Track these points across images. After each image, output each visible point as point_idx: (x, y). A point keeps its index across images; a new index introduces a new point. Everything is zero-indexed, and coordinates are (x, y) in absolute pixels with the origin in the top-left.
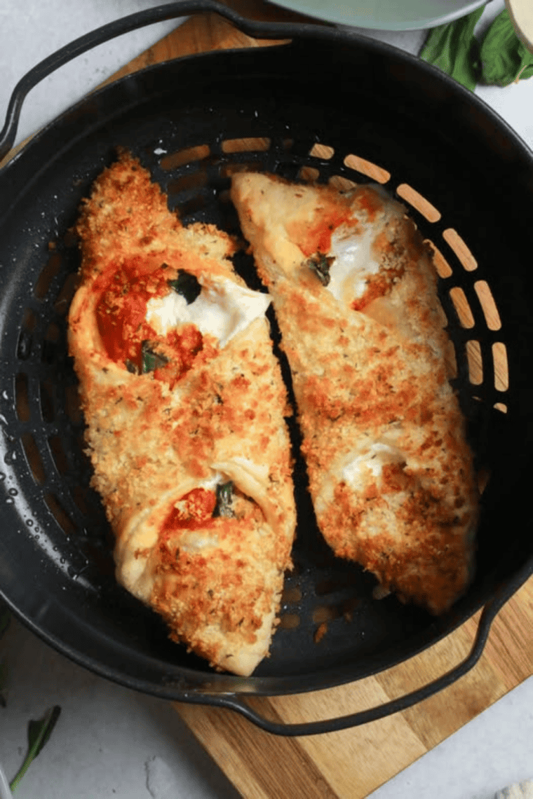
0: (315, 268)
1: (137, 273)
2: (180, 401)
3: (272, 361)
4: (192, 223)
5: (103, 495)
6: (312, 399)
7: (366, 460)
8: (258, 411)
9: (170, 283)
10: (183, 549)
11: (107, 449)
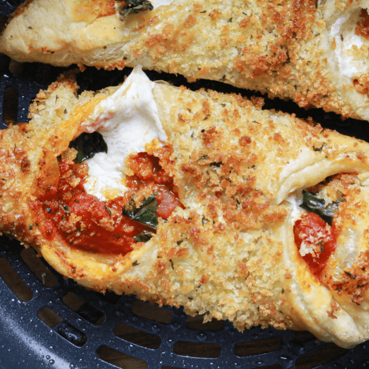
0: (130, 10)
1: (54, 188)
2: (200, 204)
3: (201, 95)
4: (27, 111)
5: (257, 324)
6: (257, 73)
7: (342, 47)
8: (244, 132)
9: (78, 161)
10: (349, 267)
11: (213, 299)
